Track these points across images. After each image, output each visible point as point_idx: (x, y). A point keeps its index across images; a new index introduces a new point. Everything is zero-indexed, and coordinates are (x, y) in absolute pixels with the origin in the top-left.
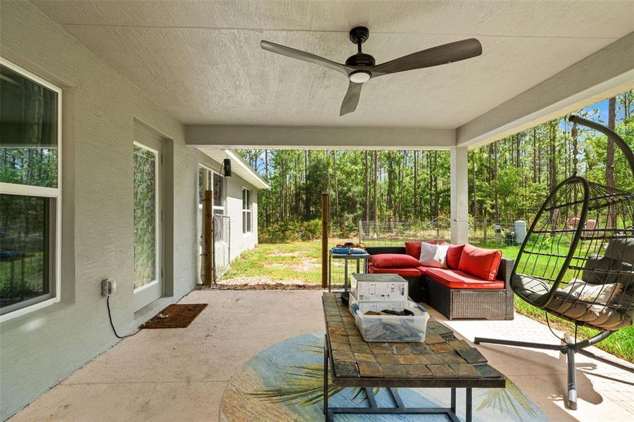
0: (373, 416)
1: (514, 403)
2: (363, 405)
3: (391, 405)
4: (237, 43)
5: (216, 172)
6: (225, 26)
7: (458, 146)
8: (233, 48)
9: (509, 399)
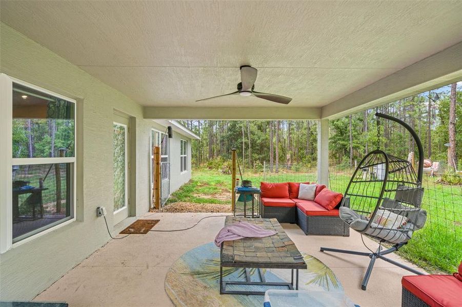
0: (247, 286)
1: (328, 282)
2: (244, 280)
3: (259, 281)
4: (175, 72)
5: (162, 133)
6: (168, 66)
7: (322, 119)
8: (173, 74)
9: (327, 279)
